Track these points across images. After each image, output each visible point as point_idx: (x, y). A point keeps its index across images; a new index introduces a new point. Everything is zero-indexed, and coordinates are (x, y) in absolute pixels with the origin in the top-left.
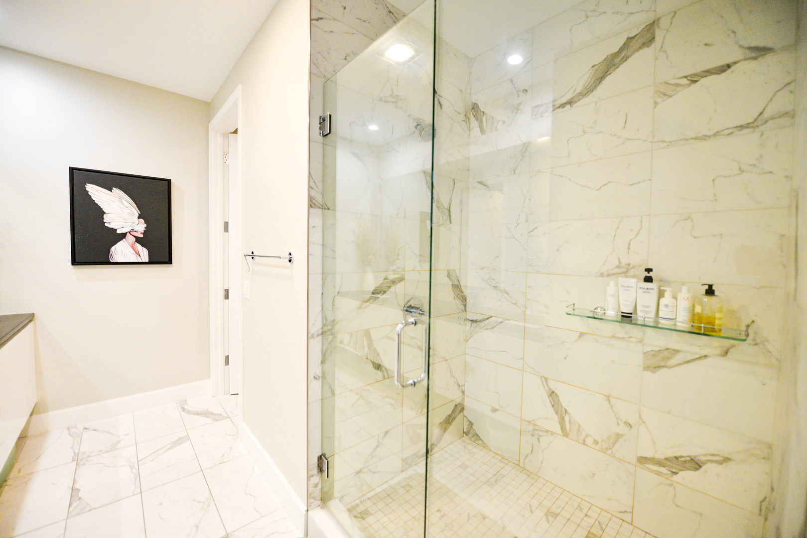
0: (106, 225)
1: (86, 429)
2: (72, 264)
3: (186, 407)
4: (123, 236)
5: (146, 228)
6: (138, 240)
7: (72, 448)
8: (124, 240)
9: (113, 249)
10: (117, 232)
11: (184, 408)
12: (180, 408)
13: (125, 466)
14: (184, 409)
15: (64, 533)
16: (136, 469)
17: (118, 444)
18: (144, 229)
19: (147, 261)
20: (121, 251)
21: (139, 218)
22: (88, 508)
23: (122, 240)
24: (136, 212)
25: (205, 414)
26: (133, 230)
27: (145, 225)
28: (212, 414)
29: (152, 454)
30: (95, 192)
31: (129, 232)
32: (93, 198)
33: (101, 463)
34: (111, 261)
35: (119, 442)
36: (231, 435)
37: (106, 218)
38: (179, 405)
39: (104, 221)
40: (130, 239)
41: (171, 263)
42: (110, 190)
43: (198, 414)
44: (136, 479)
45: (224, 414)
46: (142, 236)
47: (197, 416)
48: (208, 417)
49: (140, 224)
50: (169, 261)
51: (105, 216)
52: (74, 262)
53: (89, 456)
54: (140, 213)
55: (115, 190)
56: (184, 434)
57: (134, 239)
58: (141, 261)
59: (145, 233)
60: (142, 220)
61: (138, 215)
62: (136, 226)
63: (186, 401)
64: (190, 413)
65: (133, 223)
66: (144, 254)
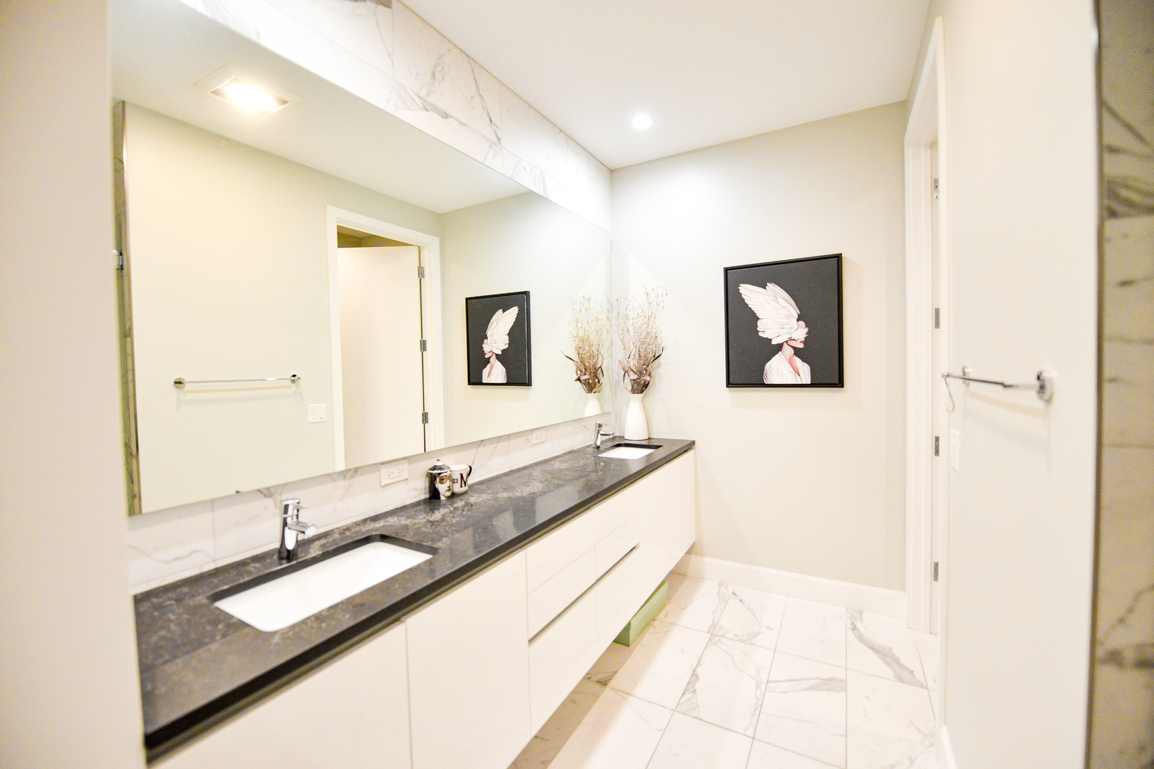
0: (760, 334)
1: (735, 594)
2: (727, 387)
3: (859, 625)
4: (779, 347)
5: (807, 333)
6: (797, 352)
7: (714, 613)
8: (780, 353)
9: (768, 366)
10: (773, 343)
11: (855, 625)
12: (849, 622)
13: (751, 677)
14: (854, 628)
15: (665, 729)
16: (761, 693)
17: (756, 637)
18: (805, 335)
19: (809, 383)
20: (779, 368)
21: (798, 320)
22: (695, 714)
23: (777, 353)
24: (795, 312)
25: (886, 655)
26: (791, 339)
27: (806, 330)
28: (898, 662)
29: (787, 681)
30: (748, 292)
31: (786, 342)
32: (747, 302)
33: (730, 655)
34: (766, 383)
35: (758, 634)
36: (919, 731)
37: (761, 326)
38: (849, 615)
39: (758, 329)
40: (788, 351)
41: (843, 386)
42: (764, 287)
43: (872, 648)
44: (756, 709)
45: (918, 675)
46: (801, 346)
47: (871, 652)
48: (889, 664)
49: (800, 329)
50: (840, 383)
51: (759, 323)
52: (730, 384)
53: (723, 636)
54: (799, 313)
55: (771, 286)
56: (840, 675)
57: (792, 351)
58: (801, 383)
59: (806, 342)
60: (802, 323)
61: (796, 316)
62: (795, 333)
63: (861, 613)
64: (861, 638)
65: (791, 328)
66: (804, 373)
